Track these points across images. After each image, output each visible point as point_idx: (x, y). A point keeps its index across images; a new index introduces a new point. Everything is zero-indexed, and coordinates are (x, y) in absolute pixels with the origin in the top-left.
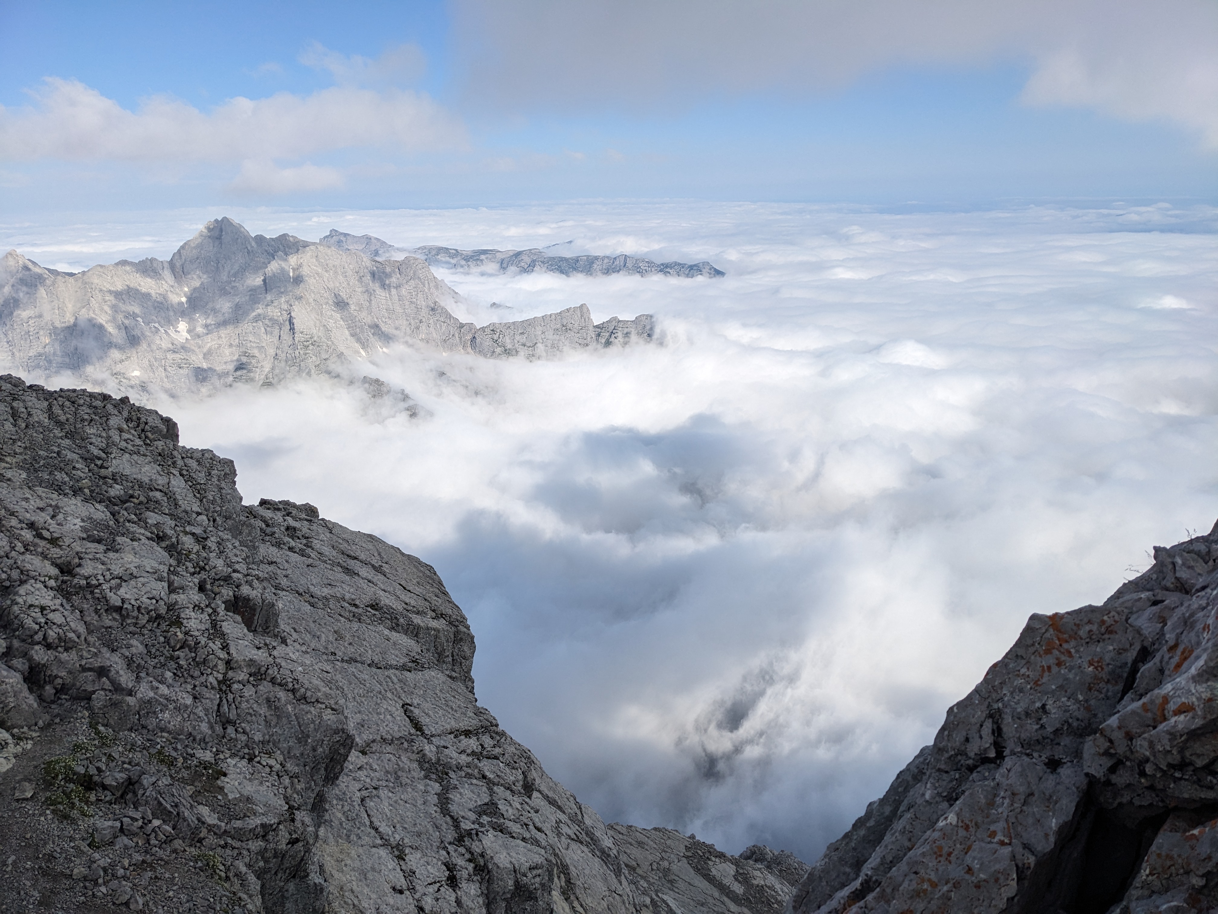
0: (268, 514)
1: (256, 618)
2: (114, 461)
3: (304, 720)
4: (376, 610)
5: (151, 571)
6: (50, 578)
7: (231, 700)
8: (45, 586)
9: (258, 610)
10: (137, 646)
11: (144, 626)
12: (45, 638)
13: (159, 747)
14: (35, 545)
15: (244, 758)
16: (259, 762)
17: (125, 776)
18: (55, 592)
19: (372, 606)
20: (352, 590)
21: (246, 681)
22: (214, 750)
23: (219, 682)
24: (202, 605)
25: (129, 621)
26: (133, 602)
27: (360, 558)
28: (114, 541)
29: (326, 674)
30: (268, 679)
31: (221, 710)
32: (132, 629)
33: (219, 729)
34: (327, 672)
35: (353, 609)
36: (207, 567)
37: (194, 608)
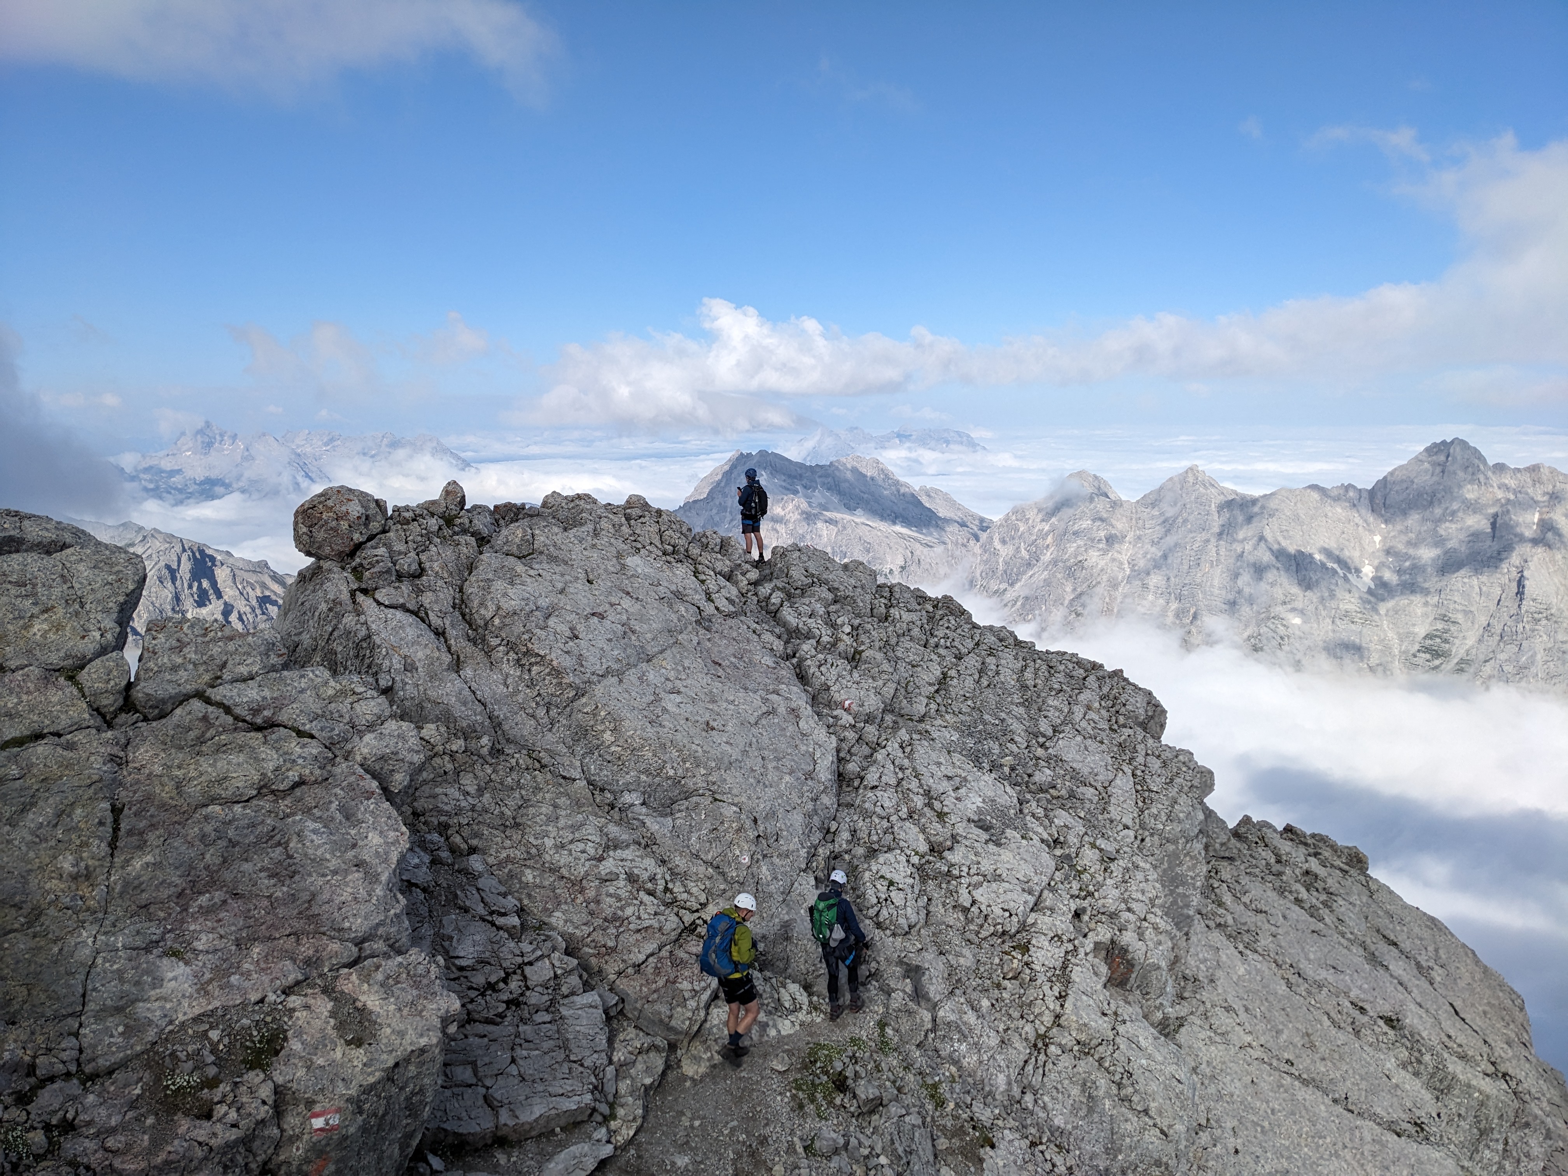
0: (1285, 847)
1: (1134, 976)
2: (1060, 742)
3: (1119, 1128)
4: (1393, 1027)
5: (1022, 878)
6: (917, 853)
7: (1040, 1063)
8: (908, 861)
9: (1137, 968)
10: (967, 959)
11: (985, 939)
12: (877, 915)
13: (937, 1079)
14: (922, 815)
15: (1027, 1137)
16: (1042, 1152)
17: (877, 1093)
18: (915, 870)
19: (1389, 1021)
20: (1366, 986)
21: (1068, 1047)
22: (997, 1111)
23: (1038, 1036)
24: (1064, 937)
25: (972, 927)
26: (983, 908)
27: (1402, 945)
28: (1003, 832)
29: (1176, 1083)
30: (1096, 1057)
31: (1026, 1070)
32: (972, 937)
33: (1016, 1091)
34: (1179, 1081)
35: (1356, 1013)
37: (1052, 938)
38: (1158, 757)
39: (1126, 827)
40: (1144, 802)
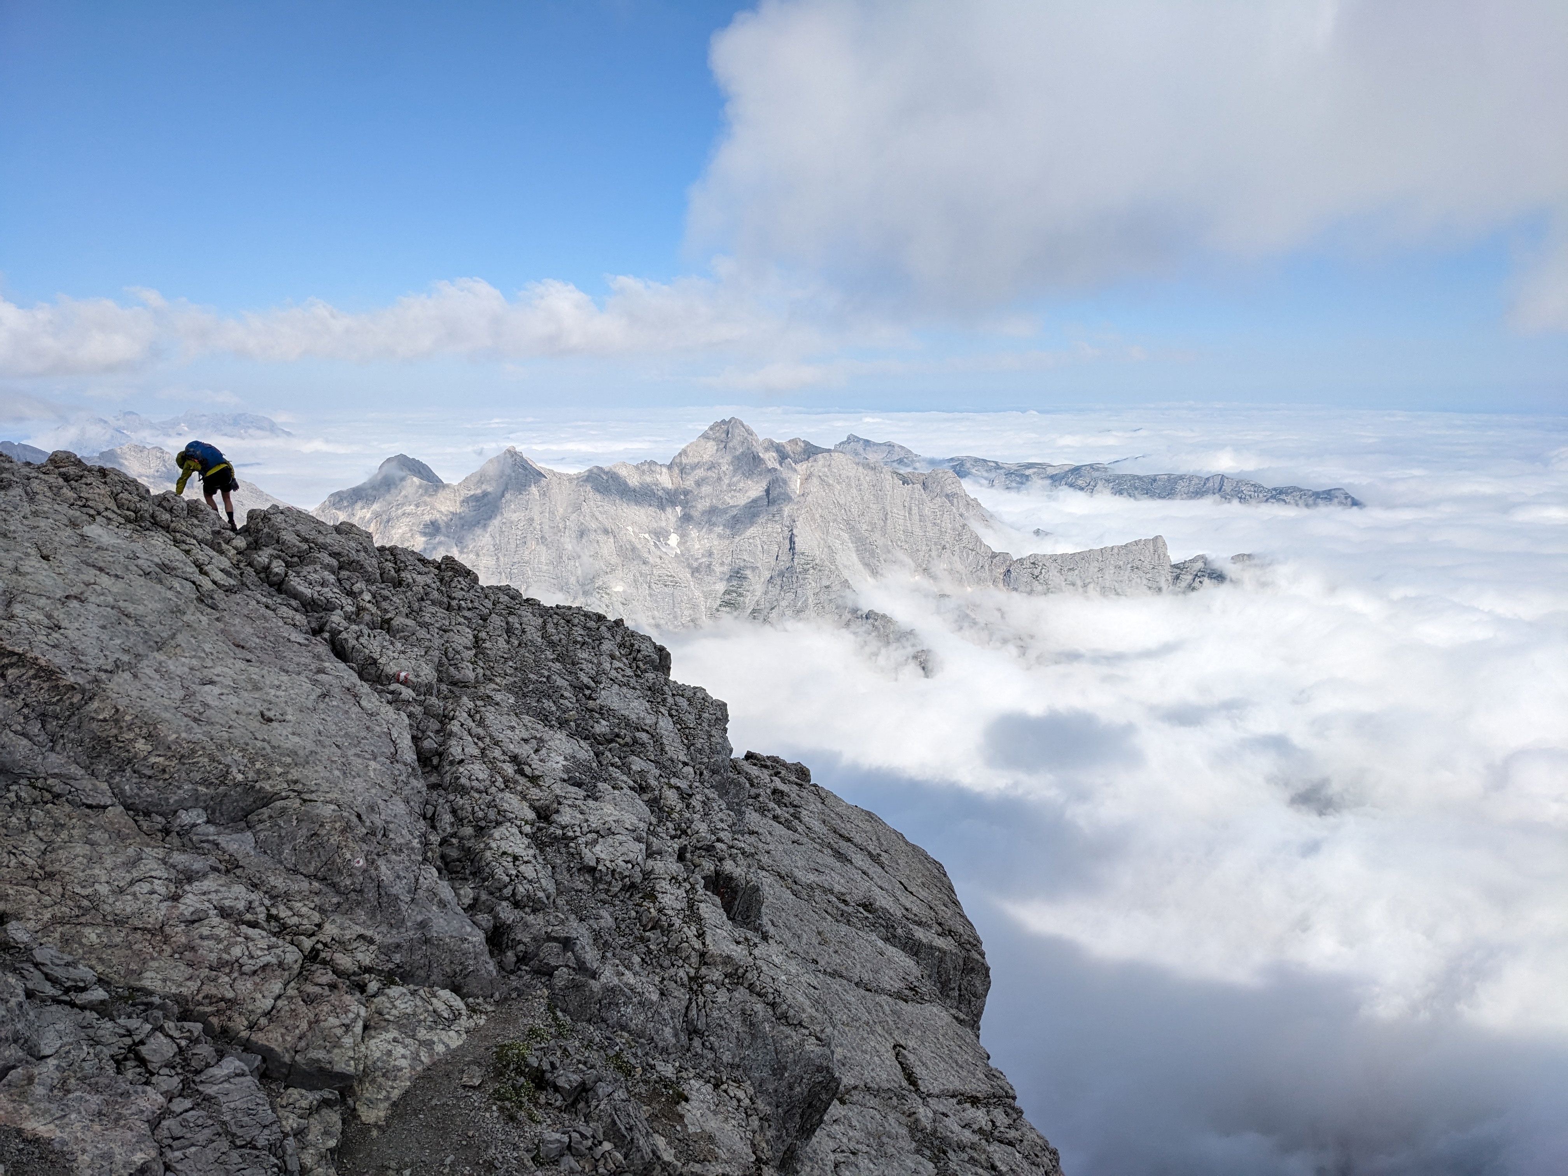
0: (754, 771)
1: (737, 903)
2: (602, 692)
3: (782, 1046)
4: (869, 912)
5: (630, 828)
6: (527, 823)
7: (701, 1004)
8: (521, 832)
9: (740, 894)
10: (607, 919)
11: (615, 896)
12: (514, 894)
13: (617, 1048)
14: (516, 782)
15: (709, 1082)
16: (725, 1091)
17: (580, 1080)
18: (530, 840)
19: (865, 906)
20: (842, 881)
21: (720, 982)
22: (677, 1064)
23: (690, 979)
24: (680, 878)
25: (601, 887)
26: (608, 864)
27: (855, 840)
28: (596, 786)
29: (813, 990)
30: (746, 985)
31: (690, 1015)
32: (603, 896)
33: (683, 1037)
34: (815, 988)
35: (842, 906)
36: (689, 831)
37: (670, 880)
38: (683, 696)
39: (685, 764)
40: (687, 739)
